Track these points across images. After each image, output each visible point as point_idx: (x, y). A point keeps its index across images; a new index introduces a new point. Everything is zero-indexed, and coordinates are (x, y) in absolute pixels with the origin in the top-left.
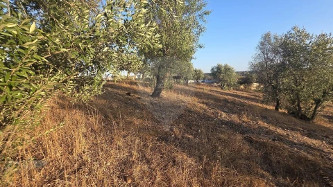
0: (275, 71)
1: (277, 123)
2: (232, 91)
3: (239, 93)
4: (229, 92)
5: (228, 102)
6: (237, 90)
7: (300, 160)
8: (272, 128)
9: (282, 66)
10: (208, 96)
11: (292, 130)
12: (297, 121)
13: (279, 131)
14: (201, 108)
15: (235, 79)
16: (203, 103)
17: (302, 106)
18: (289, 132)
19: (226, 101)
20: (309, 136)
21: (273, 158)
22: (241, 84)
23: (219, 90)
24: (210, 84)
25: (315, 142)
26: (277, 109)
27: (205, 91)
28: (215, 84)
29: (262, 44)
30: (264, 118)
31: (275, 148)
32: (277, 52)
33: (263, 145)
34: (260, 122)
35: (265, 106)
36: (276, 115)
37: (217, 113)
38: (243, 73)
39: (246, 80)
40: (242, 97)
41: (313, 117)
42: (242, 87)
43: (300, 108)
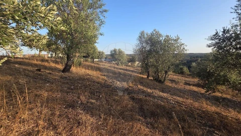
0: (146, 54)
1: (148, 86)
2: (124, 67)
3: (128, 68)
4: (121, 67)
5: (121, 74)
6: (127, 66)
7: (158, 106)
8: (145, 89)
9: (150, 51)
10: (108, 71)
11: (155, 89)
12: (157, 84)
13: (149, 90)
14: (103, 79)
15: (125, 59)
16: (104, 75)
17: (159, 75)
18: (153, 90)
19: (120, 73)
20: (163, 91)
21: (145, 107)
22: (129, 62)
23: (116, 66)
24: (110, 62)
25: (165, 95)
26: (148, 77)
27: (106, 67)
28: (114, 62)
29: (140, 37)
30: (141, 83)
31: (146, 101)
32: (147, 43)
33: (140, 100)
34: (139, 86)
35: (142, 76)
36: (148, 81)
37: (114, 82)
38: (130, 55)
39: (132, 59)
40: (129, 71)
41: (164, 81)
42: (130, 64)
43: (159, 76)
